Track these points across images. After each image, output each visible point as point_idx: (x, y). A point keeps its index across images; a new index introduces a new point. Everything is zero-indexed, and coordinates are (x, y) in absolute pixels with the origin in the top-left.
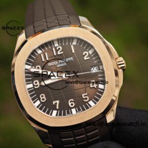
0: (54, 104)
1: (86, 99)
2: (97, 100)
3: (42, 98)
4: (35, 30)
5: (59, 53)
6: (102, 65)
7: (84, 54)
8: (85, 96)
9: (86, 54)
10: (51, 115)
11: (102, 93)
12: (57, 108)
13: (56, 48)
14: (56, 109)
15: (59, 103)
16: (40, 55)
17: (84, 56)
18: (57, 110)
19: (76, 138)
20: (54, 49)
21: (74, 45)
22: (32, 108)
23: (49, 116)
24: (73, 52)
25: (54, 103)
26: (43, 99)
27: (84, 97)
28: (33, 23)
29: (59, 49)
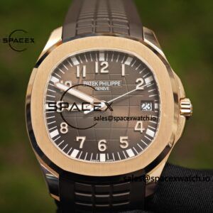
0: (77, 140)
1: (124, 144)
2: (139, 150)
3: (62, 128)
4: (77, 31)
5: (102, 71)
6: (158, 102)
7: (137, 81)
8: (123, 140)
9: (140, 82)
10: (70, 154)
11: (148, 142)
12: (81, 147)
13: (100, 62)
14: (78, 148)
15: (85, 142)
16: (76, 67)
17: (137, 83)
18: (80, 150)
19: (97, 196)
20: (97, 64)
21: (126, 66)
22: (46, 138)
23: (67, 155)
24: (123, 74)
25: (78, 138)
26: (64, 130)
27: (122, 142)
28: (78, 20)
29: (105, 65)
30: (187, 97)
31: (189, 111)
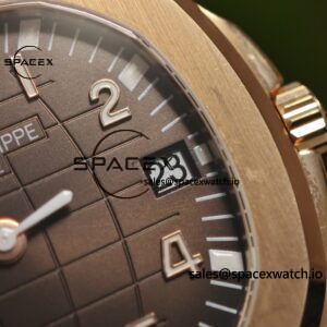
7: (94, 94)
30: (287, 78)
31: (319, 124)
